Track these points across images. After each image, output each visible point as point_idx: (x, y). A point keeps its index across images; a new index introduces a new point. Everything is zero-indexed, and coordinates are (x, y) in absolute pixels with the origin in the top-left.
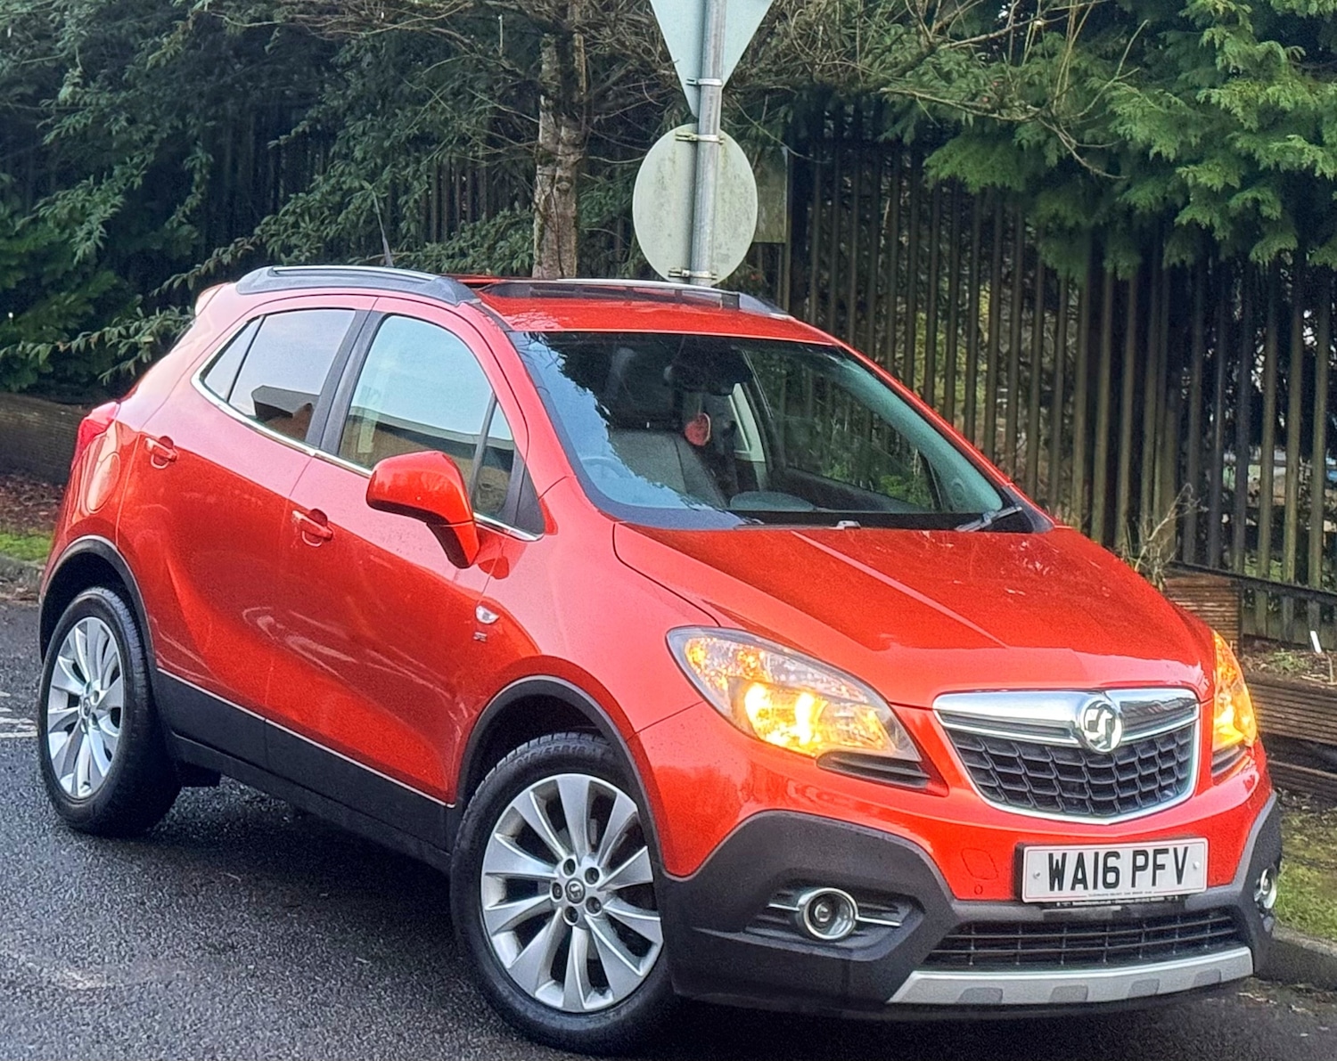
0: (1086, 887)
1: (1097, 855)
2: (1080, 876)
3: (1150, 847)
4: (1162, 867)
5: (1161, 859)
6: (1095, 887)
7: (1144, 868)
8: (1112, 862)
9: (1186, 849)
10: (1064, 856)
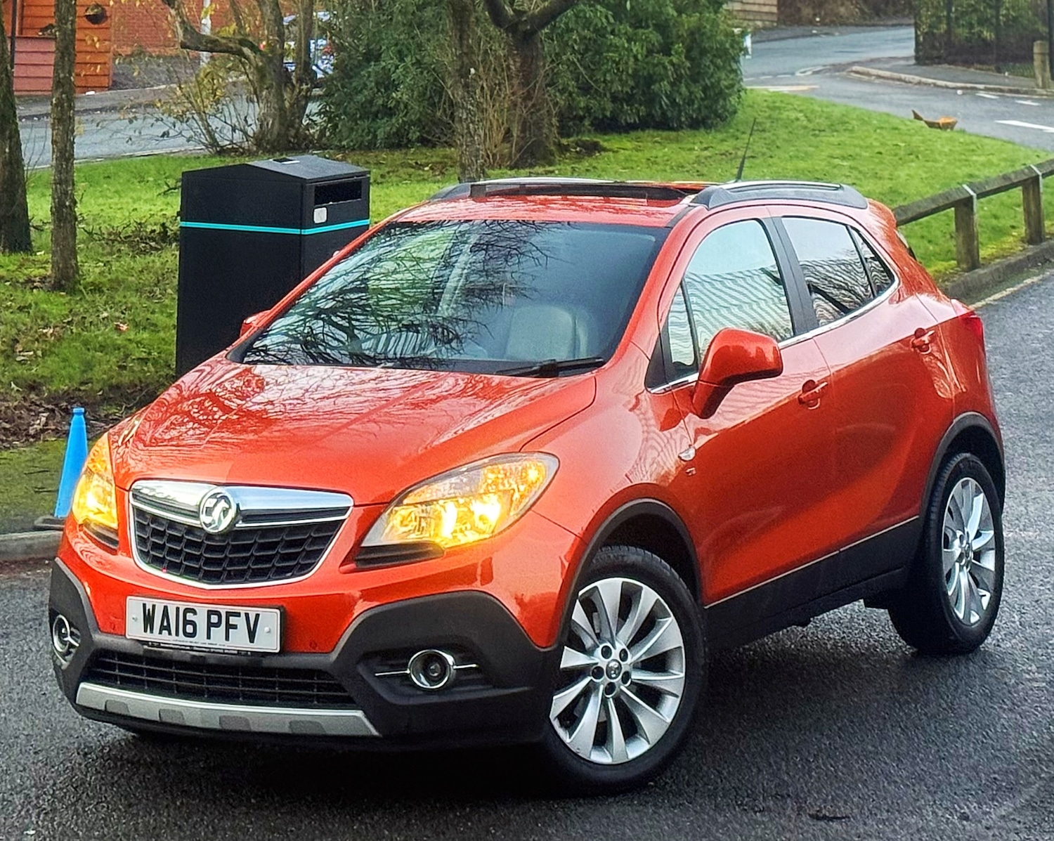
0: (170, 634)
1: (178, 609)
2: (165, 624)
3: (223, 609)
4: (235, 627)
5: (233, 620)
6: (177, 634)
7: (217, 625)
8: (190, 616)
9: (258, 615)
10: (154, 606)
